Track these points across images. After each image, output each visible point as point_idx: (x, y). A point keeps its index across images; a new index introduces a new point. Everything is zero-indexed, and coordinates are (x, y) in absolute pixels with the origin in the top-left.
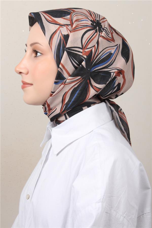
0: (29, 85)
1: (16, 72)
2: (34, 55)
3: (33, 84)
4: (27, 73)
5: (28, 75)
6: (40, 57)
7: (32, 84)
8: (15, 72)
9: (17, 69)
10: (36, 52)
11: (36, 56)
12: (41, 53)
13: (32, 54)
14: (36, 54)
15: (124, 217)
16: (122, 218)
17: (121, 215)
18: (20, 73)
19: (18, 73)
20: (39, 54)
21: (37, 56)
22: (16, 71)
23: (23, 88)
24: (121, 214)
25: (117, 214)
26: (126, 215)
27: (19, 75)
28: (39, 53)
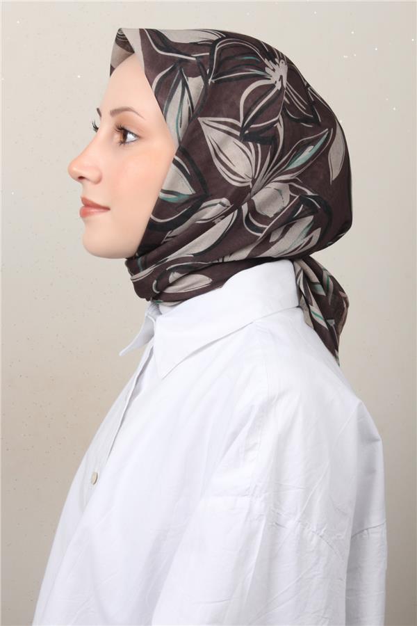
0: (102, 210)
1: (71, 175)
2: (118, 137)
3: (111, 208)
4: (99, 181)
5: (99, 185)
6: (133, 143)
7: (107, 209)
8: (69, 176)
9: (75, 169)
10: (124, 132)
11: (122, 140)
12: (136, 136)
13: (112, 136)
14: (125, 136)
15: (321, 537)
16: (315, 539)
17: (313, 532)
18: (81, 178)
19: (74, 179)
20: (130, 137)
21: (127, 140)
22: (71, 173)
23: (84, 214)
24: (315, 530)
25: (304, 529)
26: (325, 530)
27: (78, 184)
28: (131, 133)
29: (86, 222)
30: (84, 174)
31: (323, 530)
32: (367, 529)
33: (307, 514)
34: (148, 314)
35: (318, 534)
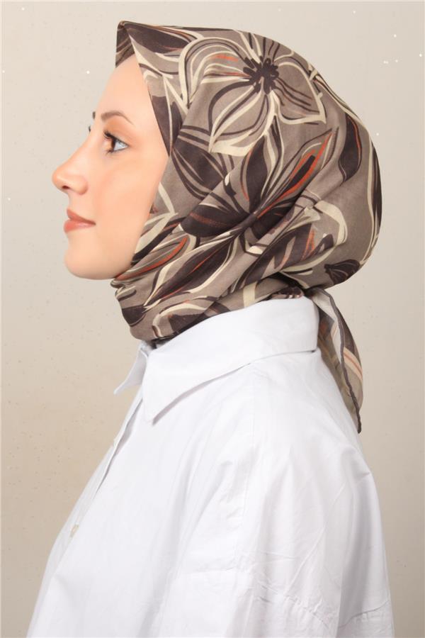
29: (69, 237)
30: (68, 183)
31: (316, 607)
32: (366, 612)
33: (296, 588)
34: (142, 349)
35: (310, 611)
